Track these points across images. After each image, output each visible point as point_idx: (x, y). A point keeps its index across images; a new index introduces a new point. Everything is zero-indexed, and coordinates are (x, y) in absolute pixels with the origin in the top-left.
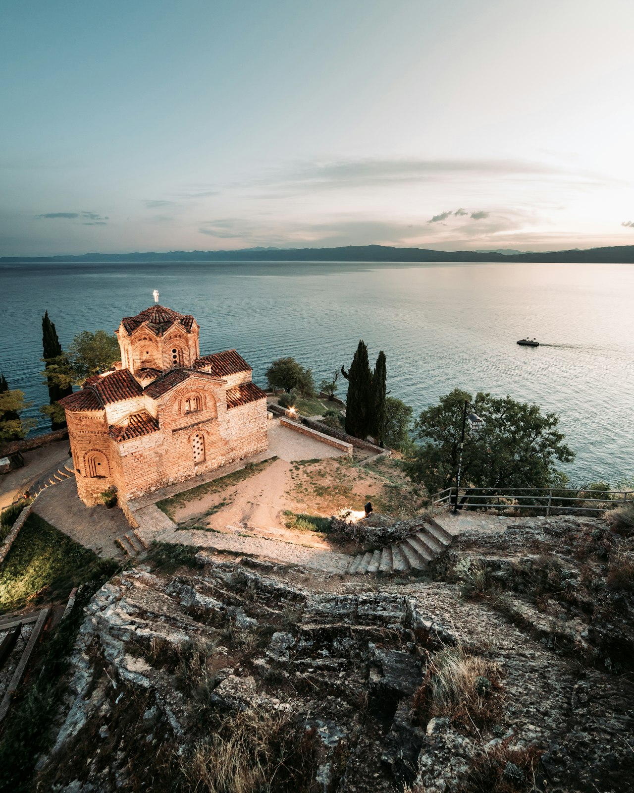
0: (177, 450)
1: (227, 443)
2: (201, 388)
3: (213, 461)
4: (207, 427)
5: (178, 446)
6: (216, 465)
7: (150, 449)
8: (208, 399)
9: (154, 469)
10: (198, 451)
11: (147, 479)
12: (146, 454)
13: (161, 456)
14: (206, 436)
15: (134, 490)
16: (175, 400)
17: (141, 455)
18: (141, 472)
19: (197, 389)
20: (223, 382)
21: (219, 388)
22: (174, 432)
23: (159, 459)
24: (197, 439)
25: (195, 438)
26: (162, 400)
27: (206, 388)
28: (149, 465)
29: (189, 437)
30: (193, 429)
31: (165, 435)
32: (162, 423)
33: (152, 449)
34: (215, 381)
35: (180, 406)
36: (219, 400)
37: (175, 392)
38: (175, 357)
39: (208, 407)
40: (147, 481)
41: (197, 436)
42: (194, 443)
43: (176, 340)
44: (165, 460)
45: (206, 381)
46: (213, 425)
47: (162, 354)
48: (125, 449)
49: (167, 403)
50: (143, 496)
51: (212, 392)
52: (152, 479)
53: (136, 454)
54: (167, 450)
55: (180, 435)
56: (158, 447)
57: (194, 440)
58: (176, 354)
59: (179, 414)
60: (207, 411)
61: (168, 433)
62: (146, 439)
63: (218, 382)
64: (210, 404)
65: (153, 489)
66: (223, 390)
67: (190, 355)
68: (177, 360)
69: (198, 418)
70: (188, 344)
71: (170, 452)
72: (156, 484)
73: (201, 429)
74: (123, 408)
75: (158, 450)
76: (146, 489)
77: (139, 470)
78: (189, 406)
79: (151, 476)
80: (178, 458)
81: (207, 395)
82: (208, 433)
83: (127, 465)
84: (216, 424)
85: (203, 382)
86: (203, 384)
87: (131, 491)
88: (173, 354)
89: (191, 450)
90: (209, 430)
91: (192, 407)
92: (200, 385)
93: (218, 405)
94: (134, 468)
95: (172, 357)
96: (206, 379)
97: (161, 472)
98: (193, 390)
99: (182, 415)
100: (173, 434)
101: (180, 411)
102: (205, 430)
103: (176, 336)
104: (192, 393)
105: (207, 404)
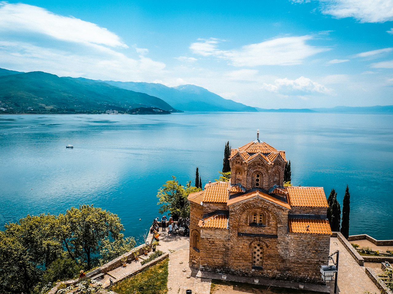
0: (240, 249)
1: (283, 261)
2: (266, 208)
3: (269, 271)
4: (268, 241)
5: (241, 247)
6: (271, 275)
7: (220, 240)
8: (271, 219)
9: (221, 256)
10: (257, 258)
11: (215, 261)
12: (217, 243)
13: (227, 249)
14: (265, 248)
15: (205, 264)
16: (244, 211)
17: (213, 242)
18: (212, 254)
19: (262, 207)
20: (285, 208)
21: (281, 212)
22: (239, 234)
23: (226, 251)
24: (258, 248)
25: (256, 246)
26: (233, 208)
27: (270, 209)
28: (218, 251)
29: (251, 244)
30: (255, 238)
31: (232, 234)
32: (231, 225)
33: (221, 241)
34: (278, 205)
35: (247, 217)
36: (280, 222)
37: (244, 205)
38: (258, 180)
39: (271, 225)
40: (215, 262)
41: (259, 245)
42: (256, 250)
43: (259, 167)
44: (229, 253)
45: (270, 203)
46: (273, 241)
47: (247, 176)
48: (204, 233)
49: (237, 211)
50: (210, 272)
51: (275, 213)
52: (218, 263)
53: (210, 240)
54: (232, 246)
55: (243, 239)
56: (226, 241)
57: (255, 248)
58: (259, 178)
59: (246, 223)
60: (269, 227)
61: (234, 234)
62: (218, 232)
63: (281, 207)
64: (273, 223)
65: (218, 270)
66: (285, 215)
67: (269, 181)
68: (259, 183)
69: (261, 231)
70: (268, 172)
71: (234, 249)
72: (221, 268)
73: (262, 241)
74: (214, 207)
75: (225, 243)
76: (213, 268)
77: (210, 252)
78: (256, 219)
79: (218, 260)
80: (240, 256)
81: (271, 215)
82: (267, 246)
83: (203, 245)
84: (275, 241)
85: (268, 203)
86: (267, 205)
87: (203, 264)
88: (257, 178)
89: (251, 254)
90: (269, 244)
91: (258, 221)
92: (265, 205)
93: (279, 226)
94: (208, 249)
95: (255, 180)
96: (271, 202)
97: (225, 260)
98: (259, 208)
99: (248, 225)
100: (238, 236)
101: (247, 220)
102: (265, 242)
103: (259, 164)
104: (259, 210)
105: (270, 223)
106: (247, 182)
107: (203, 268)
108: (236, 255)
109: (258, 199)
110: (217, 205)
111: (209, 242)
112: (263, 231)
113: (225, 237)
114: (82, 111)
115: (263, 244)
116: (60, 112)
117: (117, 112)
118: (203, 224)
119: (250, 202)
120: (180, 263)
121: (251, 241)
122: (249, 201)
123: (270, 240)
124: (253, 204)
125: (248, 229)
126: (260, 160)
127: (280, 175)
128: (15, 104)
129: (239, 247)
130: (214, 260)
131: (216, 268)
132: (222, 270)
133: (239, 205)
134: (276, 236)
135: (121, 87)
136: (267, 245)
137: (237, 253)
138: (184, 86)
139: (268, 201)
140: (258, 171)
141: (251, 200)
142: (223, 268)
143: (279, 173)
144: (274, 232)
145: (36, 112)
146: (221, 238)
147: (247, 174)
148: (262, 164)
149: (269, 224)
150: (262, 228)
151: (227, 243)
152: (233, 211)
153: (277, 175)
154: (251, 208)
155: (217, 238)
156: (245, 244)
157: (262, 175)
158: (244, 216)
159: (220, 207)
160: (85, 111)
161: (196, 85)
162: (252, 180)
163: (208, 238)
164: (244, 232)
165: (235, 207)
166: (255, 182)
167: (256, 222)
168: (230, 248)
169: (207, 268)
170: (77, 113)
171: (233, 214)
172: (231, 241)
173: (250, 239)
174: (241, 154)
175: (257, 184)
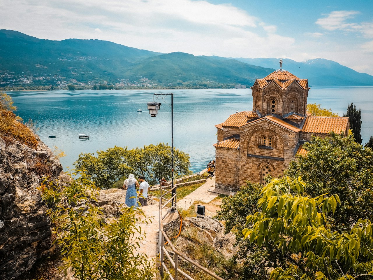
2: (273, 130)
5: (250, 167)
13: (238, 169)
16: (253, 133)
17: (226, 162)
18: (225, 173)
19: (269, 130)
20: (291, 131)
21: (287, 135)
22: (248, 156)
23: (237, 171)
24: (267, 170)
25: (265, 168)
26: (243, 129)
27: (277, 131)
28: (230, 171)
29: (259, 165)
30: (263, 160)
31: (242, 155)
32: (242, 146)
33: (233, 161)
34: (285, 128)
35: (256, 139)
36: (287, 145)
37: (253, 127)
38: (273, 106)
39: (278, 148)
40: (227, 181)
41: (267, 167)
42: (264, 172)
43: (274, 93)
44: (240, 173)
45: (277, 126)
46: (280, 164)
47: (262, 102)
48: (218, 153)
49: (246, 132)
50: (223, 189)
51: (281, 136)
52: (231, 181)
53: (224, 159)
54: (242, 166)
55: (252, 160)
56: (237, 161)
57: (264, 170)
58: (274, 104)
59: (255, 145)
60: (277, 150)
61: (244, 155)
62: (230, 152)
63: (287, 129)
64: (280, 146)
65: (230, 189)
66: (291, 137)
67: (284, 107)
68: (275, 109)
69: (269, 154)
70: (282, 98)
71: (244, 169)
72: (233, 187)
73: (269, 163)
74: (233, 131)
75: (237, 163)
76: (226, 186)
77: (224, 170)
78: (265, 142)
79: (230, 179)
80: (249, 177)
81: (278, 137)
82: (275, 169)
83: (217, 164)
84: (282, 164)
85: (275, 126)
86: (274, 127)
87: (218, 182)
88: (273, 104)
89: (259, 175)
90: (275, 167)
91: (267, 143)
92: (272, 128)
93: (285, 149)
94: (221, 168)
95: (271, 106)
96: (277, 124)
97: (236, 180)
98: (267, 130)
99: (257, 147)
100: (247, 157)
101: (256, 142)
102: (272, 165)
103: (274, 90)
104: (267, 132)
105: (278, 145)
106: (262, 108)
107: (218, 185)
108: (246, 175)
109: (266, 121)
110: (235, 129)
111: (222, 161)
112: (271, 154)
113: (236, 157)
114: (214, 86)
115: (271, 166)
116: (194, 87)
117: (245, 87)
118: (218, 144)
119: (259, 124)
120: (211, 186)
121: (259, 163)
122: (257, 123)
123: (277, 163)
124: (261, 127)
125: (257, 151)
126: (275, 86)
127: (298, 102)
128: (158, 81)
129: (248, 167)
130: (227, 178)
131: (228, 187)
132: (234, 189)
133: (248, 127)
134: (282, 160)
135: (250, 63)
136: (274, 167)
137: (247, 174)
138: (313, 60)
139: (274, 123)
140: (273, 97)
141: (259, 122)
142: (234, 186)
143: (297, 100)
144: (282, 156)
145: (174, 87)
146: (232, 158)
147: (263, 100)
148: (277, 90)
149: (276, 147)
150: (270, 151)
151: (238, 164)
152: (243, 133)
153: (294, 102)
154: (259, 130)
155: (230, 158)
156: (254, 165)
157: (277, 101)
158: (253, 138)
159: (238, 132)
160: (216, 86)
161: (326, 59)
162: (268, 106)
163: (221, 158)
164: (253, 154)
165: (244, 128)
166: (271, 108)
167: (265, 145)
168: (241, 168)
169: (221, 186)
170: (209, 88)
171: (243, 135)
172: (241, 162)
173: (259, 161)
174: (259, 81)
175: (273, 111)
